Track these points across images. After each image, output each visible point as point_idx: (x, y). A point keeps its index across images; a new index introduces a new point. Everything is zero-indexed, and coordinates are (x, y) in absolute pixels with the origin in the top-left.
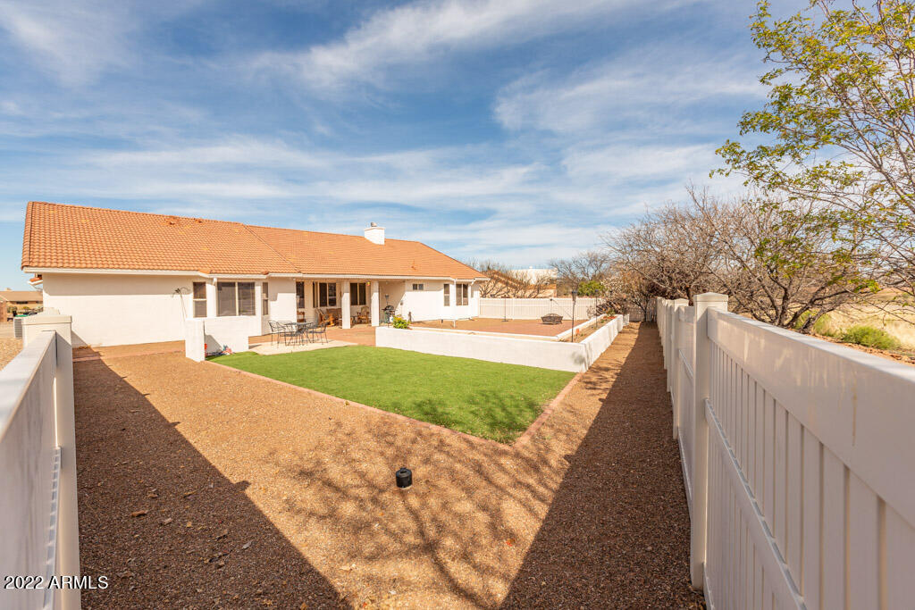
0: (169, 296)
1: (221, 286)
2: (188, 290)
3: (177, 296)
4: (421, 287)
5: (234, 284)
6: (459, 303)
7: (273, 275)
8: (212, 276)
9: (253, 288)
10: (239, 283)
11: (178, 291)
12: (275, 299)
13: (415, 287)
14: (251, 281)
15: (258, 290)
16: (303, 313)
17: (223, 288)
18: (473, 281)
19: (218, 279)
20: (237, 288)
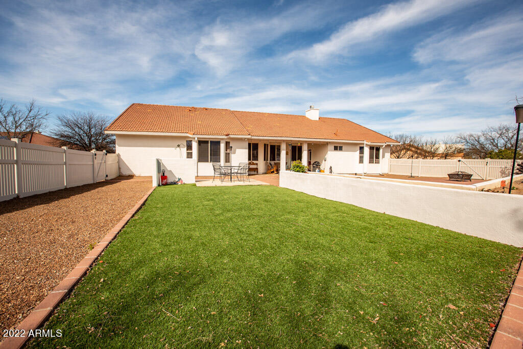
0: (173, 149)
1: (201, 143)
2: (184, 146)
3: (178, 149)
4: (341, 149)
5: (208, 142)
6: (371, 161)
7: (232, 136)
8: (194, 136)
9: (220, 145)
10: (211, 142)
11: (179, 146)
12: (235, 153)
13: (336, 148)
14: (219, 140)
15: (222, 146)
16: (257, 164)
17: (202, 144)
18: (384, 145)
19: (198, 138)
20: (209, 144)
